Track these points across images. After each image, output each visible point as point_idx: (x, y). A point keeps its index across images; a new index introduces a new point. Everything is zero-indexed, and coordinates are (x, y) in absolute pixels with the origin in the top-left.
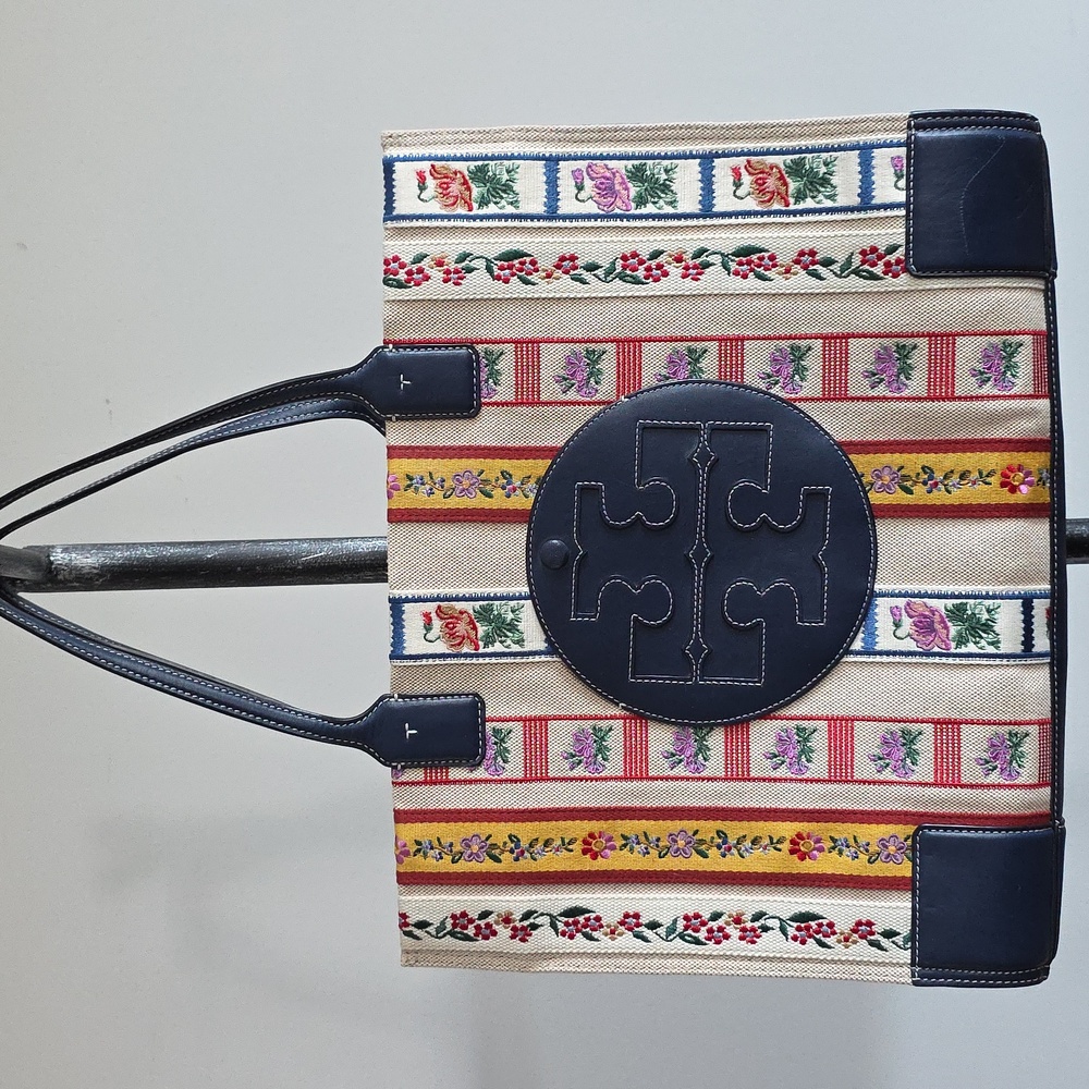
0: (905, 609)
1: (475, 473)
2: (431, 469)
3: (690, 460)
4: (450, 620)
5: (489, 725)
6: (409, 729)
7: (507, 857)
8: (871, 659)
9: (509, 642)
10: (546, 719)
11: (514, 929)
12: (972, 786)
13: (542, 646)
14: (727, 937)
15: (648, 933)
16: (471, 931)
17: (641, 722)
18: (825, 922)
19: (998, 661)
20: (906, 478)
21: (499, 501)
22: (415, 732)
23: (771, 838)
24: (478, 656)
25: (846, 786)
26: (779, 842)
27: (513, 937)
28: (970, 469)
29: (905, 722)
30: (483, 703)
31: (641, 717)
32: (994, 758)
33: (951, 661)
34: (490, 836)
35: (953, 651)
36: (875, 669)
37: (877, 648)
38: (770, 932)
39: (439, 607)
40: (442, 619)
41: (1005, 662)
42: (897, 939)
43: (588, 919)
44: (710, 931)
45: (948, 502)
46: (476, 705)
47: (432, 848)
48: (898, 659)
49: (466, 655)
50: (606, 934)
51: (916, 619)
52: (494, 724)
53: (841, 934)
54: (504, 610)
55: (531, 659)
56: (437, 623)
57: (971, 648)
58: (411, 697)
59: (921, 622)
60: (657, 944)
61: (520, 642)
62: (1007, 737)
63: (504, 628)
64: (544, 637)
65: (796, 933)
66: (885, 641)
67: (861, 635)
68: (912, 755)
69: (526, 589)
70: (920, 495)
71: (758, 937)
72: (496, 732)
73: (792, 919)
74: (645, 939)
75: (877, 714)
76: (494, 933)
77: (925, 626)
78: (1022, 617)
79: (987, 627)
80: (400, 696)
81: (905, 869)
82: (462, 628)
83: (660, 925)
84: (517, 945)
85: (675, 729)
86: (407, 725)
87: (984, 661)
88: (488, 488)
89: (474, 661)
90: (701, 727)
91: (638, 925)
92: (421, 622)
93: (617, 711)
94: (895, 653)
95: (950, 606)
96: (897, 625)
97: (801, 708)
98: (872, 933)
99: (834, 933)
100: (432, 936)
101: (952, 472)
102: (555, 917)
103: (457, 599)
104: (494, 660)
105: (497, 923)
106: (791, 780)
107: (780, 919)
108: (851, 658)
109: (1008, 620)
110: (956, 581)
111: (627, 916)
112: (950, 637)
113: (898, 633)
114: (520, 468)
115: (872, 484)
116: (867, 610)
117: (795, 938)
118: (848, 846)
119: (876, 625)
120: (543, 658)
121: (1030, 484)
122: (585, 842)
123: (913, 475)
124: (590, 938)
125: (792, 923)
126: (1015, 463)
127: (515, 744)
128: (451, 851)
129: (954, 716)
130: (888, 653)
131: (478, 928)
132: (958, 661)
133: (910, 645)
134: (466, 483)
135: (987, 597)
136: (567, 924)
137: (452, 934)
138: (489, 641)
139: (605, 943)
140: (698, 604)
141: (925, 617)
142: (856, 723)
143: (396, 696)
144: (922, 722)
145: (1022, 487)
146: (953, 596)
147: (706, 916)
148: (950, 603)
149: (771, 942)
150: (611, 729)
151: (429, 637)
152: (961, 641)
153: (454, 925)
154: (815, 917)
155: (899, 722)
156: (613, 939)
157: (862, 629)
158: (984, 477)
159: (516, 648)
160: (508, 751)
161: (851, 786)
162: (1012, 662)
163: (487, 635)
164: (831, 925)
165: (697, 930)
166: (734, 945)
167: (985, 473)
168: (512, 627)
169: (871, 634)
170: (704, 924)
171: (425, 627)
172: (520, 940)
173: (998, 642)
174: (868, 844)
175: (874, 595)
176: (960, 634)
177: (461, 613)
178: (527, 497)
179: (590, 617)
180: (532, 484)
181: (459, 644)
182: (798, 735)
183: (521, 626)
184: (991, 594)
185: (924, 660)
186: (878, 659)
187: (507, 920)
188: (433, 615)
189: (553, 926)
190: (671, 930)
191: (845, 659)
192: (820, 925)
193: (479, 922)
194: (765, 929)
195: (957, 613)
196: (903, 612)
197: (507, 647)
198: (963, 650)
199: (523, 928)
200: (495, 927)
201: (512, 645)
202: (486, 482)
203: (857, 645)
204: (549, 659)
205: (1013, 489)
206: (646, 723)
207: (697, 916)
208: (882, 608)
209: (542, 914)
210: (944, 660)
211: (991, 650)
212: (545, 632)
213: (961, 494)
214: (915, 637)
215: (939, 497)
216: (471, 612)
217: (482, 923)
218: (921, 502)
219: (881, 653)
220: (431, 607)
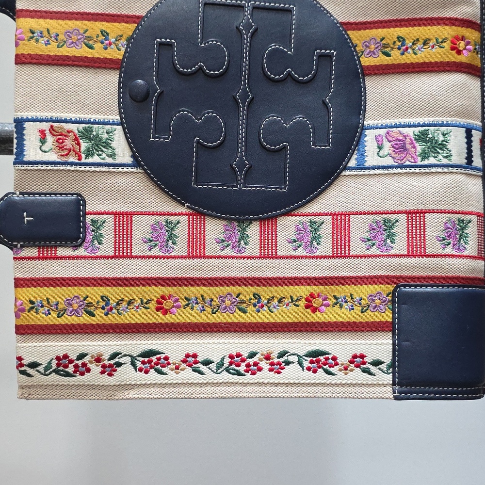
0: (386, 136)
1: (82, 31)
2: (49, 26)
3: (237, 28)
4: (60, 137)
5: (89, 218)
6: (27, 217)
7: (99, 313)
8: (362, 172)
9: (104, 155)
10: (132, 214)
11: (104, 366)
12: (434, 256)
13: (129, 160)
14: (260, 369)
15: (203, 368)
16: (71, 369)
17: (200, 218)
18: (330, 356)
19: (450, 170)
20: (386, 46)
21: (98, 52)
22: (31, 219)
23: (292, 298)
24: (81, 164)
25: (345, 260)
26: (298, 300)
27: (102, 373)
28: (430, 37)
29: (386, 214)
30: (84, 201)
31: (201, 214)
32: (449, 236)
33: (417, 170)
34: (87, 297)
35: (419, 163)
36: (365, 179)
37: (366, 165)
38: (291, 365)
39: (52, 126)
40: (54, 135)
41: (455, 170)
42: (382, 366)
43: (159, 359)
44: (248, 365)
45: (415, 61)
46: (80, 202)
47: (42, 306)
48: (380, 171)
49: (72, 164)
50: (172, 370)
51: (393, 143)
52: (92, 217)
53: (342, 365)
54: (100, 131)
55: (120, 169)
56: (50, 139)
57: (432, 161)
58: (29, 194)
59: (397, 144)
60: (209, 375)
61: (112, 156)
62: (457, 222)
63: (100, 144)
64: (131, 154)
65: (310, 365)
66: (371, 159)
67: (355, 156)
68: (391, 236)
69: (118, 117)
70: (396, 57)
71: (283, 369)
72: (94, 222)
73: (307, 356)
74: (201, 373)
75: (367, 209)
76: (88, 370)
77: (400, 147)
78: (465, 140)
79: (443, 146)
80: (21, 193)
81: (387, 316)
82: (69, 143)
83: (212, 362)
84: (105, 379)
85: (225, 223)
86: (25, 214)
87: (440, 170)
88: (91, 42)
89: (78, 168)
90: (243, 221)
91: (196, 362)
92: (37, 137)
93: (184, 210)
94: (378, 168)
95: (417, 132)
96: (380, 148)
97: (313, 207)
98: (364, 363)
99: (337, 364)
100: (42, 374)
101: (418, 40)
102: (134, 358)
103: (66, 121)
104: (93, 169)
105: (91, 362)
106: (306, 257)
107: (298, 356)
108: (348, 173)
109: (456, 141)
110: (421, 115)
111: (188, 356)
112: (417, 154)
113: (381, 153)
114: (114, 29)
115: (363, 52)
116: (359, 138)
117: (309, 369)
118: (346, 302)
119: (366, 149)
120: (130, 169)
121: (470, 51)
122: (158, 302)
123: (391, 43)
124: (160, 372)
125: (306, 358)
126: (460, 34)
127: (108, 230)
128: (57, 308)
129: (420, 207)
130: (373, 168)
131: (76, 366)
132: (423, 170)
133: (389, 161)
134: (75, 38)
135: (442, 125)
136: (143, 363)
137: (56, 372)
138: (89, 153)
139: (171, 376)
140: (242, 132)
141: (400, 140)
142: (352, 216)
143: (18, 193)
144: (399, 213)
145: (464, 51)
146: (419, 125)
147: (245, 355)
148: (417, 130)
149: (292, 372)
150: (179, 222)
151: (44, 148)
152: (425, 156)
153: (58, 365)
154: (323, 353)
155: (382, 214)
156: (177, 373)
157: (356, 152)
158: (440, 43)
159: (109, 160)
160: (102, 236)
161: (348, 260)
162: (459, 170)
163: (88, 150)
164: (334, 359)
165: (238, 365)
166: (266, 375)
167: (440, 40)
168: (107, 145)
169: (362, 155)
170: (243, 360)
171: (41, 141)
172: (108, 374)
173: (450, 156)
174: (361, 299)
175: (364, 128)
176: (424, 151)
177: (69, 132)
178: (119, 50)
179: (164, 138)
180: (123, 41)
181: (67, 155)
182: (311, 226)
183: (113, 144)
184: (445, 122)
185: (399, 171)
186: (367, 172)
187: (98, 360)
188: (47, 132)
189: (133, 364)
190: (220, 365)
191: (343, 173)
192: (327, 359)
193: (77, 362)
194: (288, 363)
195: (422, 137)
196: (385, 139)
197: (103, 159)
198: (426, 162)
199: (110, 366)
200: (89, 365)
201: (107, 158)
202: (90, 38)
203: (352, 163)
204: (134, 170)
205: (459, 52)
206: (204, 219)
207: (239, 355)
208: (370, 137)
209: (125, 355)
210: (413, 170)
211: (445, 161)
212: (131, 148)
213: (424, 55)
214: (393, 155)
215: (409, 58)
216: (76, 132)
217: (80, 363)
218: (396, 62)
219: (369, 168)
220: (46, 126)
